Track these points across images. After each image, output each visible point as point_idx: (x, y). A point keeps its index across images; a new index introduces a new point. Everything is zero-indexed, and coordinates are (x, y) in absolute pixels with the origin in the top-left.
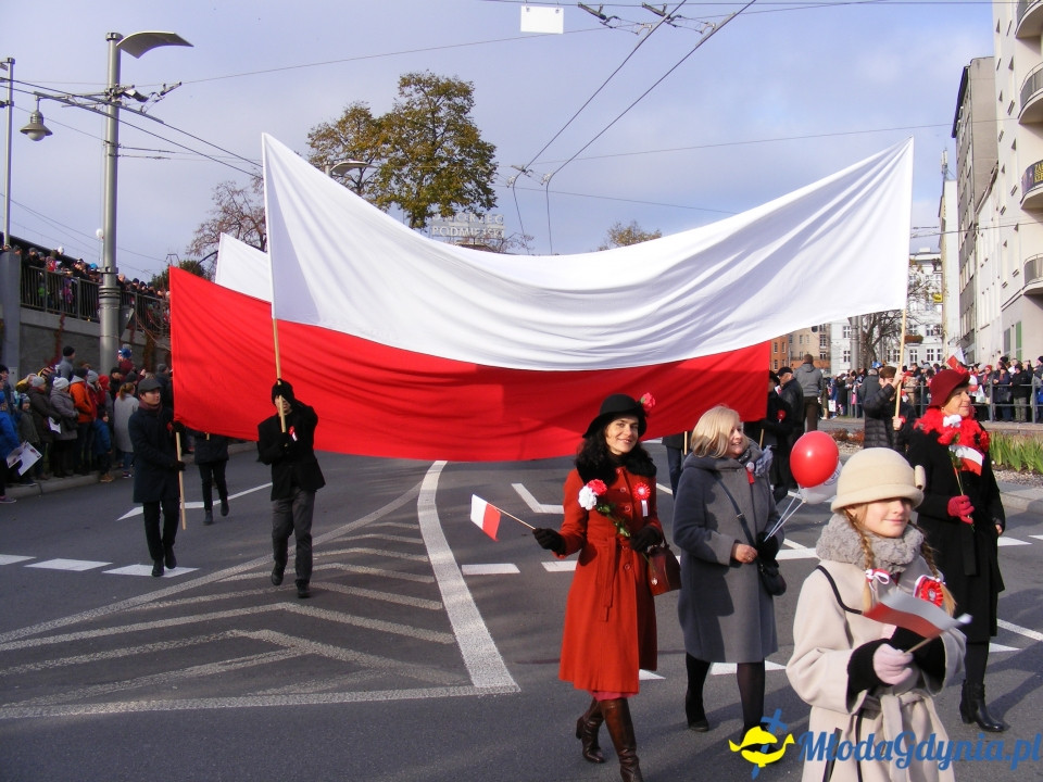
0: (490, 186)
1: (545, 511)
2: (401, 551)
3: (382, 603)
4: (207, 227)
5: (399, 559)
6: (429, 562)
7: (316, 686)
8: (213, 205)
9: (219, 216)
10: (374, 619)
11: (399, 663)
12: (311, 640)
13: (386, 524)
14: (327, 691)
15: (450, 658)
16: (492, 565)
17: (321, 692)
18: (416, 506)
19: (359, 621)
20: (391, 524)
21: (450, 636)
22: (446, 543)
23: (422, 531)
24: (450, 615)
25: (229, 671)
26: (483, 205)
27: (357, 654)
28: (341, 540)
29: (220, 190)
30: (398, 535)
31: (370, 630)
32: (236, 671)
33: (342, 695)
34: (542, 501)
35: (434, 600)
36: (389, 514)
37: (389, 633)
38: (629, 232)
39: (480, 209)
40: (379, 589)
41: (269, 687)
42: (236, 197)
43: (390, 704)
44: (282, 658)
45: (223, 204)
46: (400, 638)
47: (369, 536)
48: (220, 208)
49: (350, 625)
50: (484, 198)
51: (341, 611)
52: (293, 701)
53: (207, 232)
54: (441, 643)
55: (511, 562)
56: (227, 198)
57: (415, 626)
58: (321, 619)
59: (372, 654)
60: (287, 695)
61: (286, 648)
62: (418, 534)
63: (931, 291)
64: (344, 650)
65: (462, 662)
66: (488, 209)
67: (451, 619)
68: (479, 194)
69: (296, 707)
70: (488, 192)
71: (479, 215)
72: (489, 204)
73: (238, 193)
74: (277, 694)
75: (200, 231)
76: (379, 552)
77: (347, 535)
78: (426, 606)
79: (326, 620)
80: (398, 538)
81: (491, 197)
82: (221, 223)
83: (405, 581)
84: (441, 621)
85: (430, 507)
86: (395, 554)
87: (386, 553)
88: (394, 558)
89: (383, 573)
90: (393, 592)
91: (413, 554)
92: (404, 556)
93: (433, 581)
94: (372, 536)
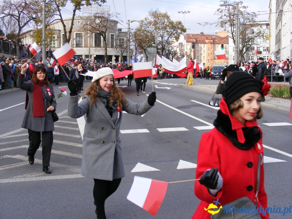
3: (61, 145)
5: (68, 129)
6: (79, 130)
7: (35, 174)
10: (58, 150)
11: (66, 166)
13: (64, 117)
14: (40, 176)
17: (37, 176)
20: (66, 117)
25: (4, 170)
26: (101, 1)
30: (69, 121)
31: (57, 154)
32: (7, 170)
33: (45, 177)
35: (80, 144)
37: (63, 155)
38: (156, 12)
39: (100, 3)
40: (60, 140)
41: (19, 175)
43: (62, 180)
44: (24, 164)
46: (67, 157)
52: (27, 180)
57: (73, 153)
59: (56, 163)
60: (25, 178)
61: (25, 161)
63: (264, 35)
66: (104, 3)
69: (28, 182)
71: (100, 5)
72: (104, 1)
74: (21, 178)
76: (61, 127)
78: (77, 146)
80: (68, 122)
83: (70, 137)
86: (67, 128)
87: (64, 127)
88: (67, 129)
89: (62, 134)
90: (65, 141)
91: (73, 127)
92: (70, 128)
93: (80, 137)
94: (59, 121)
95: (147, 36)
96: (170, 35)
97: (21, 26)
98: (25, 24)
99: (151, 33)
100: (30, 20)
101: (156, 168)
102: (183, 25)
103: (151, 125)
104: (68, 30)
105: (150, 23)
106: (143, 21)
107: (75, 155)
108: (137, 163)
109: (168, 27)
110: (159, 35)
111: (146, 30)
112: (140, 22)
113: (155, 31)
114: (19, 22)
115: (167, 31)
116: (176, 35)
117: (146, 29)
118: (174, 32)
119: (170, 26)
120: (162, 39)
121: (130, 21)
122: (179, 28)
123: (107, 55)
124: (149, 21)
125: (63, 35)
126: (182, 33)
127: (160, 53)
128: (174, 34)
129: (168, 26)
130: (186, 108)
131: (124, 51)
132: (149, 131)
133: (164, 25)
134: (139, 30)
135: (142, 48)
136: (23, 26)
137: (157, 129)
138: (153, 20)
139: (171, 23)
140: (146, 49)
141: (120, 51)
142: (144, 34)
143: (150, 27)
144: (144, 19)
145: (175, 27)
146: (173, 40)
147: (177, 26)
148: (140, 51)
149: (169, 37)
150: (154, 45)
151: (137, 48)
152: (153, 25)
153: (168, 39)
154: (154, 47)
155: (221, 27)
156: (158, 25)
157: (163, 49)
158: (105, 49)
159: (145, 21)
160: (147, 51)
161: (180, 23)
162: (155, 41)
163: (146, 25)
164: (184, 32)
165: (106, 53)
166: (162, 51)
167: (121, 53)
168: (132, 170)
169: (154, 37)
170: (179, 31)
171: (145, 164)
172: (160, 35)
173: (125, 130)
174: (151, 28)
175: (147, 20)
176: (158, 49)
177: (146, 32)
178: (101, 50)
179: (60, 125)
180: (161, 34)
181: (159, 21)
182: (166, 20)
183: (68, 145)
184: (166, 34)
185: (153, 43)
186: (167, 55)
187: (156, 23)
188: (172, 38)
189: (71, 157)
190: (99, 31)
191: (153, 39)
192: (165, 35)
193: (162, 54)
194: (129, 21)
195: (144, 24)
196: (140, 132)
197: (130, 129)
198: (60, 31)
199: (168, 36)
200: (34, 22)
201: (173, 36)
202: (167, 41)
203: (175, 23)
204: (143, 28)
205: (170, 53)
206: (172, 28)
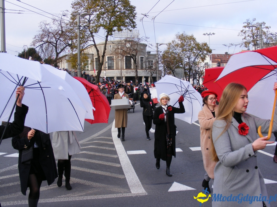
0: (134, 20)
3: (100, 165)
4: (37, 36)
5: (105, 149)
6: (116, 150)
8: (39, 29)
9: (41, 33)
10: (97, 170)
11: (106, 185)
12: (76, 178)
13: (101, 137)
14: (82, 196)
15: (123, 183)
16: (137, 151)
17: (80, 196)
18: (111, 131)
19: (92, 171)
20: (102, 137)
21: (123, 176)
22: (122, 144)
23: (113, 140)
24: (123, 168)
25: (49, 189)
26: (132, 27)
27: (92, 183)
28: (86, 143)
29: (41, 24)
30: (105, 141)
31: (96, 174)
32: (51, 189)
33: (87, 197)
36: (102, 134)
37: (102, 175)
38: (182, 35)
39: (131, 29)
40: (99, 160)
41: (62, 195)
42: (47, 26)
43: (103, 200)
45: (42, 29)
46: (106, 177)
47: (95, 142)
48: (41, 30)
49: (89, 172)
50: (132, 25)
51: (86, 168)
52: (70, 199)
53: (37, 38)
54: (120, 178)
55: (144, 150)
56: (44, 26)
57: (111, 172)
58: (79, 171)
59: (97, 182)
60: (68, 197)
64: (87, 181)
65: (127, 185)
66: (134, 29)
67: (123, 170)
68: (131, 23)
69: (72, 201)
70: (133, 22)
71: (131, 31)
72: (134, 27)
73: (47, 24)
74: (65, 197)
75: (35, 38)
76: (99, 147)
77: (88, 141)
78: (115, 166)
79: (81, 171)
81: (135, 24)
82: (42, 35)
83: (108, 157)
84: (120, 171)
86: (104, 148)
87: (101, 147)
89: (100, 154)
90: (103, 161)
91: (110, 147)
92: (107, 148)
93: (117, 157)
94: (96, 141)
95: (175, 58)
96: (197, 56)
97: (58, 52)
98: (62, 50)
99: (179, 55)
100: (67, 46)
101: (192, 187)
102: (209, 46)
103: (183, 144)
104: (101, 54)
105: (177, 45)
106: (170, 44)
107: (114, 175)
108: (173, 183)
109: (194, 49)
111: (174, 52)
112: (168, 45)
113: (182, 53)
114: (56, 48)
115: (194, 53)
116: (202, 56)
118: (201, 53)
119: (196, 47)
120: (189, 60)
121: (159, 45)
122: (204, 49)
123: (137, 77)
124: (176, 43)
125: (96, 58)
126: (208, 54)
127: (188, 73)
128: (200, 55)
129: (195, 47)
131: (153, 72)
132: (182, 150)
133: (191, 47)
134: (166, 52)
135: (171, 69)
136: (60, 52)
137: (190, 148)
138: (180, 42)
139: (198, 45)
140: (174, 70)
141: (150, 72)
142: (172, 55)
143: (177, 49)
144: (171, 42)
145: (201, 48)
146: (200, 60)
147: (203, 47)
148: (168, 72)
149: (195, 58)
150: (181, 66)
151: (165, 69)
152: (180, 48)
153: (194, 60)
154: (181, 68)
155: (245, 47)
156: (185, 47)
157: (190, 69)
158: (136, 71)
159: (172, 44)
160: (175, 71)
161: (205, 44)
162: (182, 62)
163: (173, 47)
165: (137, 75)
166: (189, 72)
167: (150, 74)
168: (169, 189)
169: (181, 58)
170: (205, 52)
171: (181, 184)
174: (179, 50)
175: (175, 42)
176: (185, 70)
177: (174, 54)
178: (131, 72)
180: (188, 56)
181: (186, 43)
182: (192, 42)
183: (107, 165)
184: (192, 55)
185: (180, 64)
186: (194, 75)
187: (182, 46)
188: (199, 59)
189: (110, 176)
190: (130, 54)
191: (181, 60)
192: (192, 56)
193: (190, 74)
194: (157, 44)
195: (171, 46)
198: (93, 55)
200: (70, 48)
201: (200, 57)
202: (193, 62)
203: (201, 44)
204: (170, 50)
205: (197, 73)
206: (199, 50)
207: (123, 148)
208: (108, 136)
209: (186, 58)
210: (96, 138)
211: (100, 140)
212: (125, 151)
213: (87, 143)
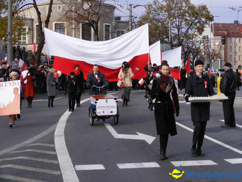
1: (120, 138)
2: (45, 158)
5: (43, 162)
6: (59, 164)
13: (38, 144)
16: (91, 165)
18: (54, 135)
20: (40, 144)
22: (68, 154)
23: (56, 148)
28: (14, 152)
30: (44, 150)
34: (119, 132)
36: (40, 139)
47: (27, 150)
55: (101, 164)
62: (54, 149)
76: (33, 159)
77: (16, 150)
80: (43, 152)
85: (61, 136)
86: (41, 160)
87: (36, 159)
88: (40, 162)
89: (34, 169)
91: (50, 159)
92: (46, 161)
94: (30, 150)
95: (157, 28)
96: (190, 26)
99: (163, 23)
104: (44, 19)
105: (161, 8)
106: (151, 5)
109: (187, 14)
110: (174, 25)
111: (155, 19)
113: (168, 19)
115: (186, 20)
116: (198, 25)
117: (155, 17)
118: (196, 21)
119: (190, 12)
120: (179, 31)
121: (133, 6)
122: (202, 15)
124: (160, 5)
125: (37, 25)
126: (208, 22)
128: (196, 24)
129: (187, 12)
130: (214, 132)
132: (160, 165)
133: (182, 11)
137: (172, 162)
138: (165, 4)
139: (192, 8)
143: (161, 14)
145: (197, 13)
146: (195, 32)
147: (200, 12)
149: (188, 29)
150: (166, 40)
152: (165, 12)
153: (187, 31)
154: (166, 42)
156: (173, 11)
159: (153, 6)
161: (204, 8)
162: (168, 34)
163: (155, 11)
164: (209, 20)
169: (166, 28)
170: (203, 20)
172: (176, 25)
173: (125, 164)
174: (163, 16)
175: (157, 4)
177: (156, 21)
179: (32, 157)
180: (178, 24)
181: (174, 6)
182: (184, 4)
184: (184, 23)
185: (165, 36)
186: (185, 54)
187: (169, 9)
188: (193, 29)
190: (89, 20)
191: (166, 31)
192: (183, 26)
194: (131, 5)
195: (153, 9)
196: (146, 167)
197: (131, 162)
198: (33, 20)
199: (187, 27)
201: (195, 27)
202: (185, 34)
203: (197, 7)
204: (151, 16)
205: (190, 52)
206: (193, 16)
207: (70, 160)
208: (48, 143)
209: (174, 27)
210: (30, 145)
211: (36, 149)
212: (72, 165)
213: (16, 152)
